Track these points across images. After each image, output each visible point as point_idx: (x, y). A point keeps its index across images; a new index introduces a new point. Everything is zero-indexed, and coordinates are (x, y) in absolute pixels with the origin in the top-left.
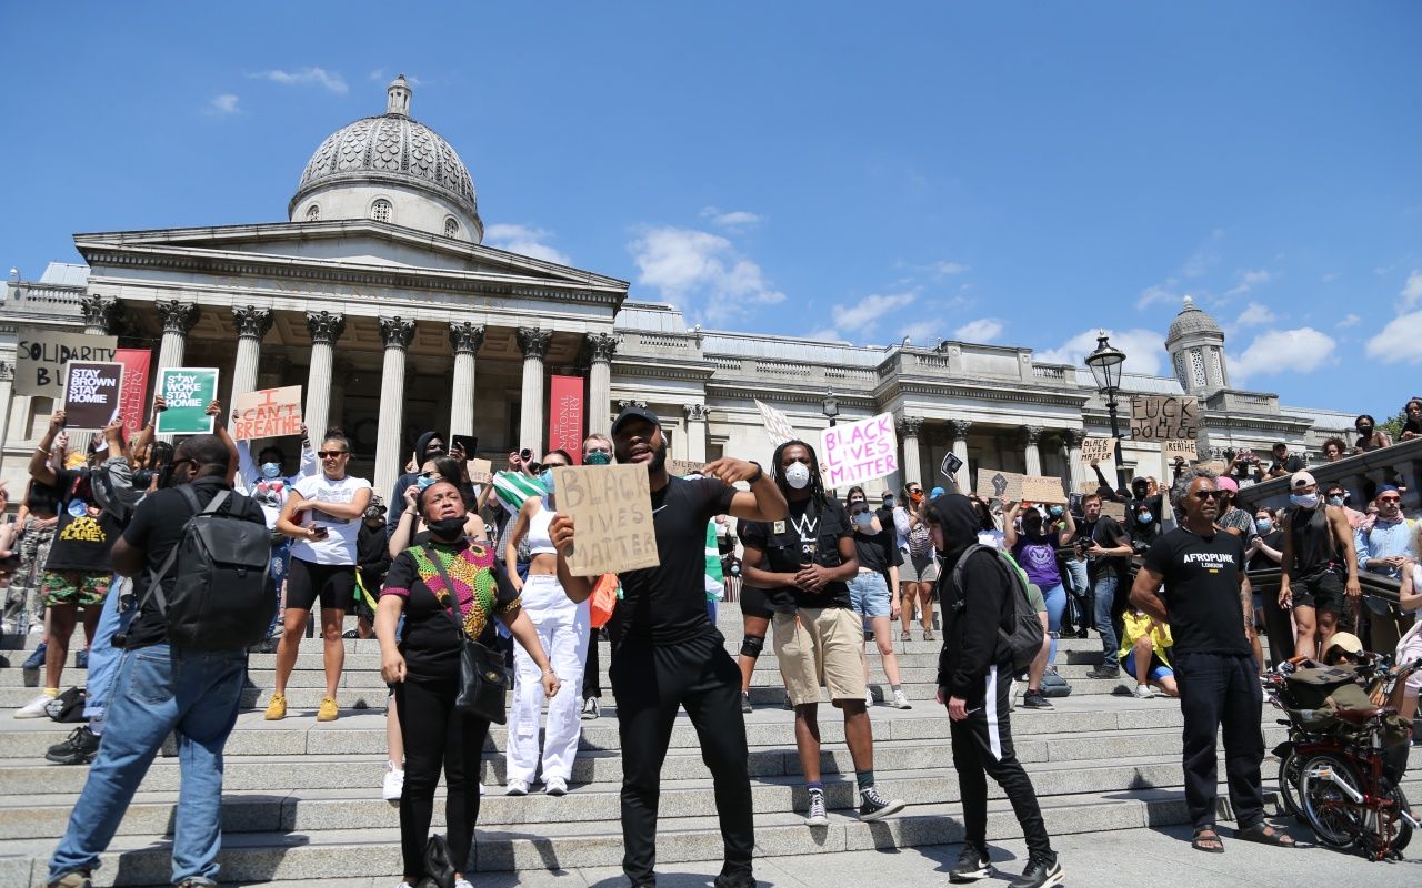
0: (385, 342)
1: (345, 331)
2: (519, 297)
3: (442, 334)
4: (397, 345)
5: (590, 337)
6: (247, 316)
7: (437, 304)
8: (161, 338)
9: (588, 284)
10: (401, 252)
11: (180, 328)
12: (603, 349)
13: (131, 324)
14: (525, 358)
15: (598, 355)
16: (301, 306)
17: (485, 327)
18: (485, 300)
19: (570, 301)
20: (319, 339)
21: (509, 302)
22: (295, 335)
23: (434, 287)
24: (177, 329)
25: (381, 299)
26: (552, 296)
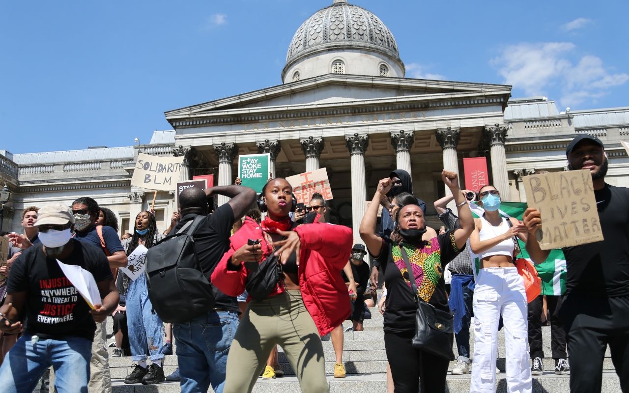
0: (350, 151)
1: (325, 148)
2: (434, 108)
3: (386, 141)
4: (358, 152)
5: (487, 128)
6: (265, 146)
7: (381, 121)
8: (218, 167)
9: (481, 92)
10: (353, 91)
11: (228, 159)
12: (498, 135)
13: (201, 161)
14: (443, 149)
15: (494, 140)
16: (296, 136)
17: (414, 132)
18: (412, 114)
19: (470, 106)
20: (309, 155)
21: (428, 113)
22: (295, 154)
23: (377, 111)
24: (226, 160)
25: (345, 124)
26: (457, 104)
